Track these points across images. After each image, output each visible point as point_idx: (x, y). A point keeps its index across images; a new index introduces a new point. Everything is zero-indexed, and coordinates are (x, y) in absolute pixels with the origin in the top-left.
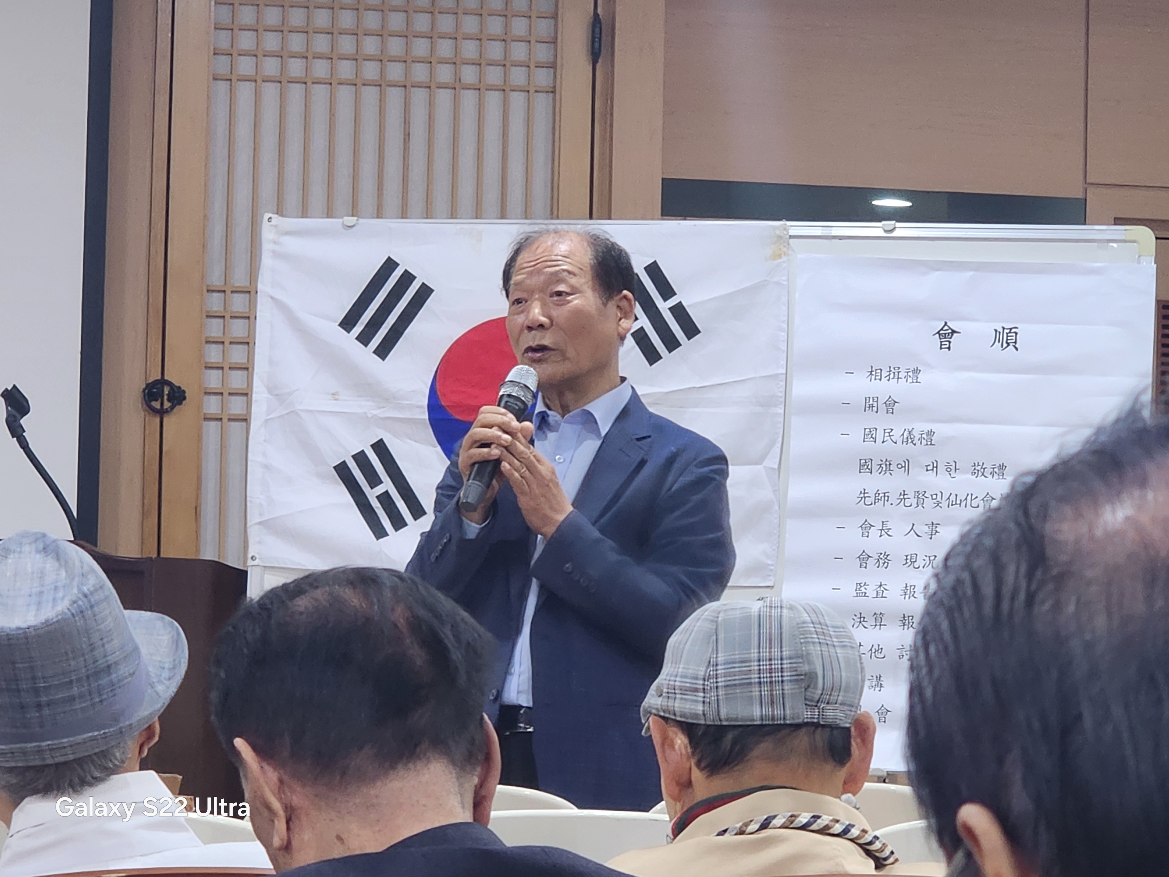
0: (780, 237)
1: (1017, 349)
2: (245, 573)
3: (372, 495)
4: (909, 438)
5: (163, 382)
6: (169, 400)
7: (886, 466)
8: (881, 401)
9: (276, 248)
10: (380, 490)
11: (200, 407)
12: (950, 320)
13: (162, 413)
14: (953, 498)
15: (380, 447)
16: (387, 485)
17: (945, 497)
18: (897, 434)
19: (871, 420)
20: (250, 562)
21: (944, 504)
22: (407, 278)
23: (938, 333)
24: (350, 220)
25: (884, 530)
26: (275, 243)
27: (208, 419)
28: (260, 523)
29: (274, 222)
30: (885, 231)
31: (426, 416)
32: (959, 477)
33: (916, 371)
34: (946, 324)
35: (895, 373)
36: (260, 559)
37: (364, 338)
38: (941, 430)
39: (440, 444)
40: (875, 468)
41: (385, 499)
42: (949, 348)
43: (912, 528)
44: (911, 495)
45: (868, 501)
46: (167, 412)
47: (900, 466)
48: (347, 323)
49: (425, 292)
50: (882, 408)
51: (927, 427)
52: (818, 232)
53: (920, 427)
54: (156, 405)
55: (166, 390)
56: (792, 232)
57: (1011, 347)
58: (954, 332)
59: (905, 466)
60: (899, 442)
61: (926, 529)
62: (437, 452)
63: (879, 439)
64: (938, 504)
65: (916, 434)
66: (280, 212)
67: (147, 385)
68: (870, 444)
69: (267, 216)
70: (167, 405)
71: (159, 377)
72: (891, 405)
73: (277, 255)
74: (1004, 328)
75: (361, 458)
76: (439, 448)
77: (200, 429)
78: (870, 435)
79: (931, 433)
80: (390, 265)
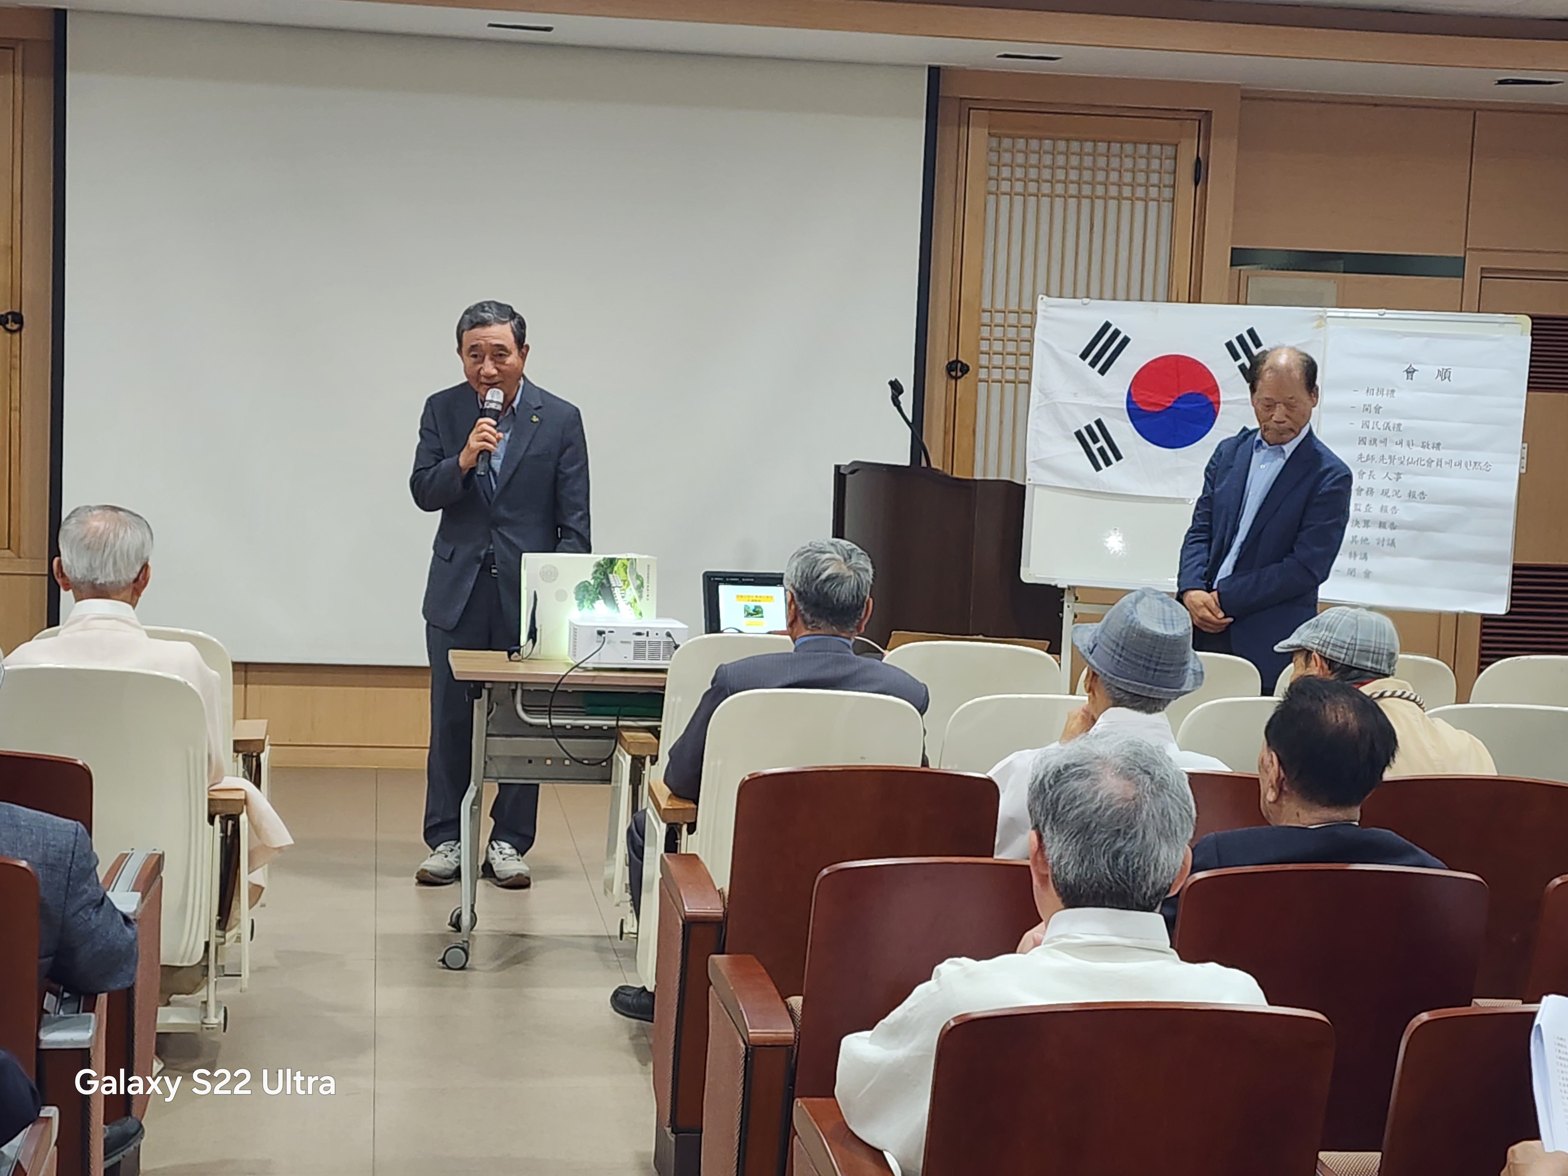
0: (1321, 317)
1: (1450, 380)
2: (1023, 487)
3: (1094, 448)
4: (1388, 427)
5: (957, 361)
6: (961, 371)
7: (1374, 441)
8: (1373, 407)
9: (1046, 314)
10: (1098, 445)
11: (977, 374)
12: (1414, 364)
13: (956, 378)
14: (1410, 460)
15: (1099, 423)
16: (1102, 443)
17: (1406, 459)
18: (1380, 425)
19: (1366, 417)
20: (1027, 482)
21: (1405, 463)
22: (1117, 333)
23: (1406, 371)
24: (1086, 300)
25: (1371, 475)
26: (1045, 311)
27: (981, 381)
28: (1034, 462)
29: (1044, 300)
30: (1380, 315)
31: (1125, 407)
32: (1414, 448)
33: (1393, 391)
34: (1411, 366)
35: (1381, 391)
36: (1034, 480)
37: (1093, 364)
38: (1404, 423)
39: (1132, 421)
40: (1367, 443)
41: (1101, 450)
42: (1412, 379)
43: (1387, 475)
44: (1386, 457)
45: (1363, 460)
46: (960, 377)
47: (1381, 442)
48: (1084, 356)
49: (1126, 340)
50: (1373, 410)
51: (1397, 421)
52: (1342, 314)
53: (1394, 421)
54: (953, 373)
55: (959, 365)
56: (1329, 314)
57: (1447, 379)
58: (1415, 370)
59: (1384, 441)
60: (1382, 429)
61: (1396, 476)
62: (1130, 426)
63: (1371, 427)
64: (1402, 463)
65: (1391, 425)
66: (1048, 295)
67: (949, 363)
68: (1365, 429)
69: (1040, 296)
70: (959, 374)
71: (954, 358)
72: (1378, 409)
73: (1045, 318)
74: (1443, 369)
75: (1089, 429)
76: (1131, 424)
77: (977, 385)
78: (1366, 425)
79: (1399, 425)
80: (1107, 326)
